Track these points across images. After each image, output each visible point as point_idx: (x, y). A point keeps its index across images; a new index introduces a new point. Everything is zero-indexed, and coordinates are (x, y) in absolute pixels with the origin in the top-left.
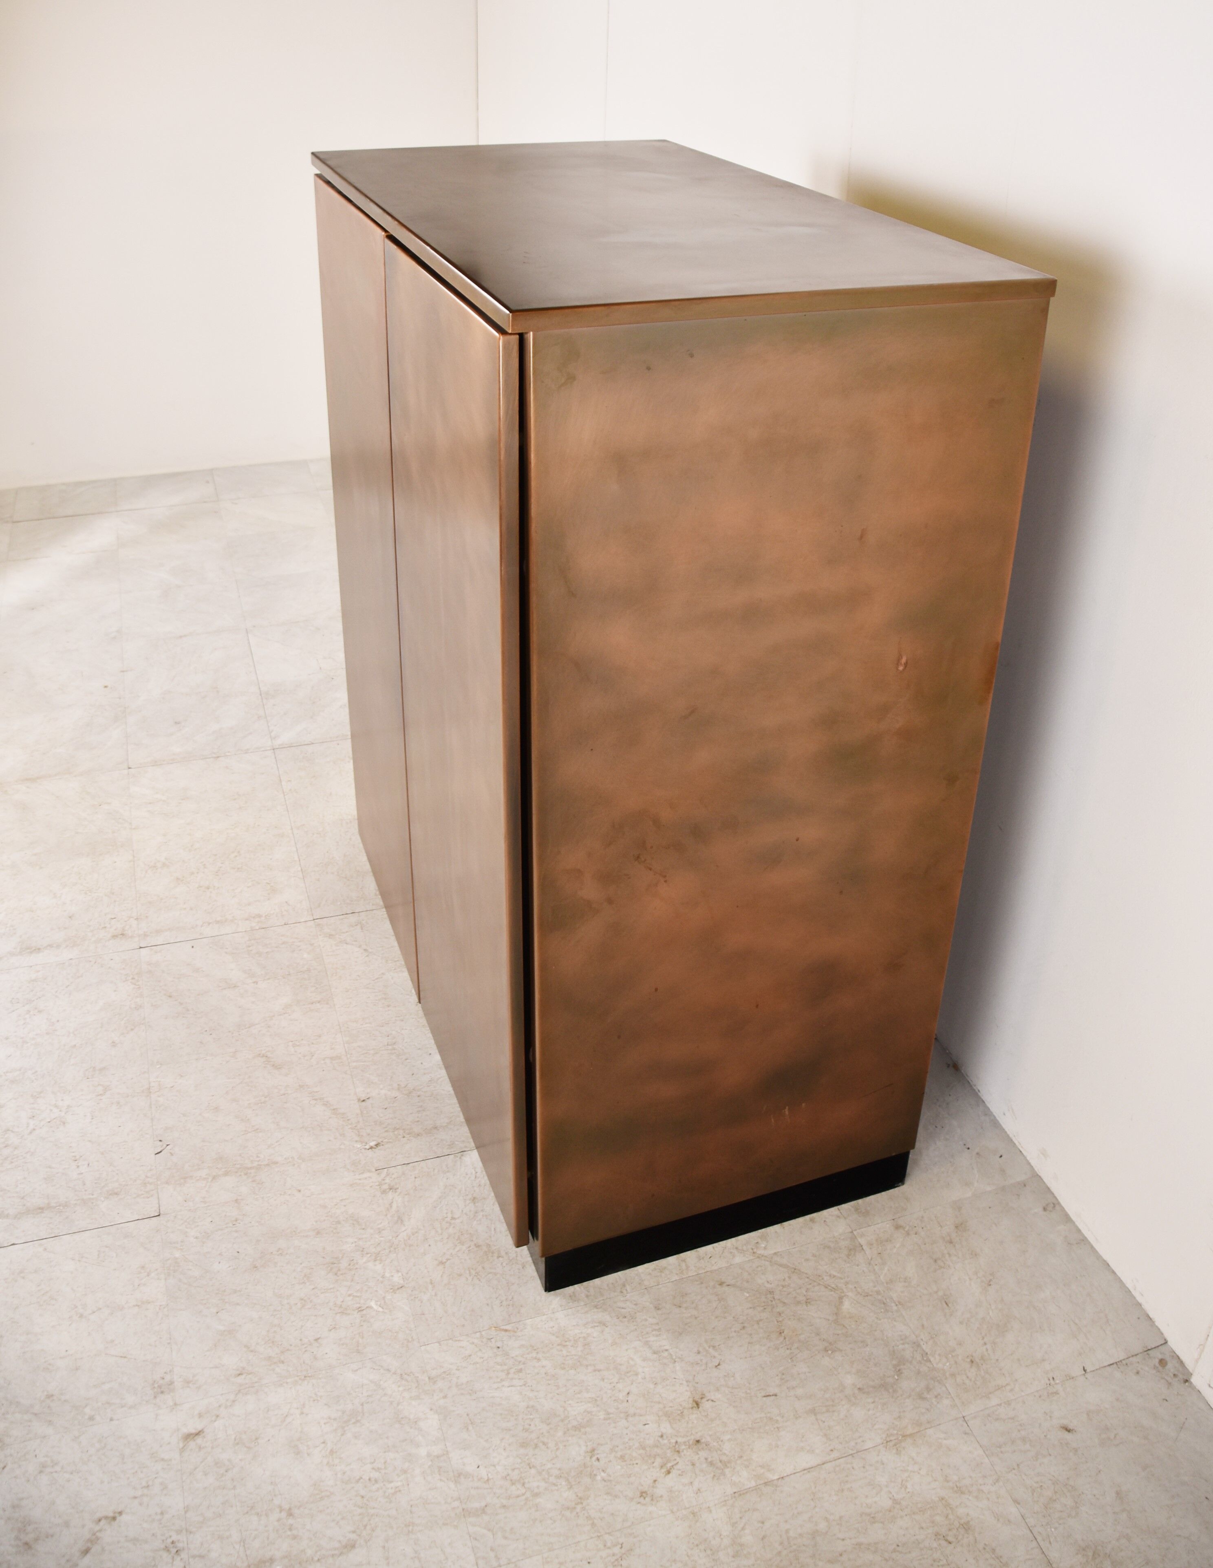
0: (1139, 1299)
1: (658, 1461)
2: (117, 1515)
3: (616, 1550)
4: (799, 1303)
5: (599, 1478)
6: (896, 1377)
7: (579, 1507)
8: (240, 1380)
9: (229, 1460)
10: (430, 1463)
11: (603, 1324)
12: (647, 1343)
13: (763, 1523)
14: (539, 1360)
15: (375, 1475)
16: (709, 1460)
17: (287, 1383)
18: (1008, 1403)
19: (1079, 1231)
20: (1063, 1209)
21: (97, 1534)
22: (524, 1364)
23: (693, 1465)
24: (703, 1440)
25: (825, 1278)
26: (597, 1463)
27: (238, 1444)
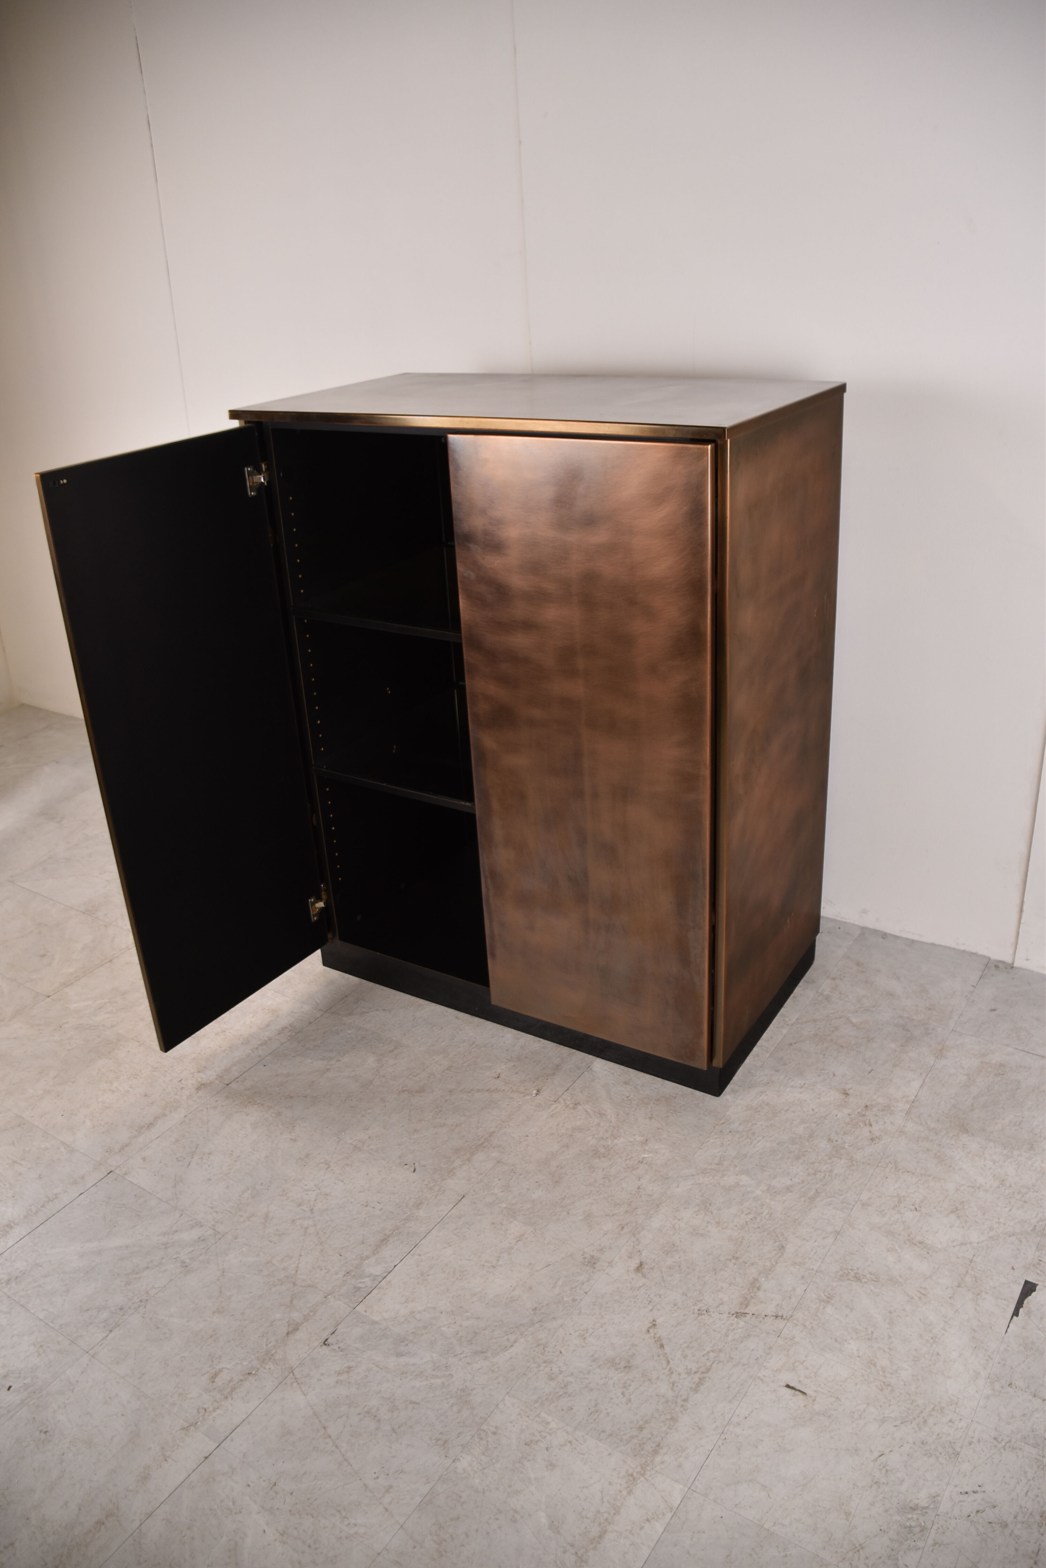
0: (962, 948)
1: (861, 1124)
2: (654, 1323)
3: (890, 1166)
4: (833, 1031)
5: (847, 1147)
6: (909, 1033)
7: (854, 1162)
8: (626, 1230)
9: (673, 1262)
10: (768, 1194)
11: (763, 1092)
12: (792, 1087)
13: (931, 1116)
14: (756, 1124)
15: (751, 1216)
16: (880, 1109)
17: (652, 1214)
18: (961, 1015)
19: (907, 939)
20: (891, 935)
21: (656, 1336)
22: (751, 1130)
23: (877, 1116)
24: (868, 1105)
25: (831, 1015)
26: (838, 1143)
27: (668, 1253)
